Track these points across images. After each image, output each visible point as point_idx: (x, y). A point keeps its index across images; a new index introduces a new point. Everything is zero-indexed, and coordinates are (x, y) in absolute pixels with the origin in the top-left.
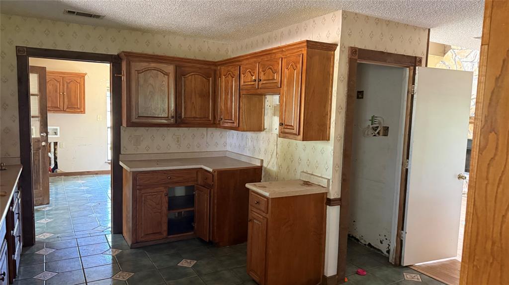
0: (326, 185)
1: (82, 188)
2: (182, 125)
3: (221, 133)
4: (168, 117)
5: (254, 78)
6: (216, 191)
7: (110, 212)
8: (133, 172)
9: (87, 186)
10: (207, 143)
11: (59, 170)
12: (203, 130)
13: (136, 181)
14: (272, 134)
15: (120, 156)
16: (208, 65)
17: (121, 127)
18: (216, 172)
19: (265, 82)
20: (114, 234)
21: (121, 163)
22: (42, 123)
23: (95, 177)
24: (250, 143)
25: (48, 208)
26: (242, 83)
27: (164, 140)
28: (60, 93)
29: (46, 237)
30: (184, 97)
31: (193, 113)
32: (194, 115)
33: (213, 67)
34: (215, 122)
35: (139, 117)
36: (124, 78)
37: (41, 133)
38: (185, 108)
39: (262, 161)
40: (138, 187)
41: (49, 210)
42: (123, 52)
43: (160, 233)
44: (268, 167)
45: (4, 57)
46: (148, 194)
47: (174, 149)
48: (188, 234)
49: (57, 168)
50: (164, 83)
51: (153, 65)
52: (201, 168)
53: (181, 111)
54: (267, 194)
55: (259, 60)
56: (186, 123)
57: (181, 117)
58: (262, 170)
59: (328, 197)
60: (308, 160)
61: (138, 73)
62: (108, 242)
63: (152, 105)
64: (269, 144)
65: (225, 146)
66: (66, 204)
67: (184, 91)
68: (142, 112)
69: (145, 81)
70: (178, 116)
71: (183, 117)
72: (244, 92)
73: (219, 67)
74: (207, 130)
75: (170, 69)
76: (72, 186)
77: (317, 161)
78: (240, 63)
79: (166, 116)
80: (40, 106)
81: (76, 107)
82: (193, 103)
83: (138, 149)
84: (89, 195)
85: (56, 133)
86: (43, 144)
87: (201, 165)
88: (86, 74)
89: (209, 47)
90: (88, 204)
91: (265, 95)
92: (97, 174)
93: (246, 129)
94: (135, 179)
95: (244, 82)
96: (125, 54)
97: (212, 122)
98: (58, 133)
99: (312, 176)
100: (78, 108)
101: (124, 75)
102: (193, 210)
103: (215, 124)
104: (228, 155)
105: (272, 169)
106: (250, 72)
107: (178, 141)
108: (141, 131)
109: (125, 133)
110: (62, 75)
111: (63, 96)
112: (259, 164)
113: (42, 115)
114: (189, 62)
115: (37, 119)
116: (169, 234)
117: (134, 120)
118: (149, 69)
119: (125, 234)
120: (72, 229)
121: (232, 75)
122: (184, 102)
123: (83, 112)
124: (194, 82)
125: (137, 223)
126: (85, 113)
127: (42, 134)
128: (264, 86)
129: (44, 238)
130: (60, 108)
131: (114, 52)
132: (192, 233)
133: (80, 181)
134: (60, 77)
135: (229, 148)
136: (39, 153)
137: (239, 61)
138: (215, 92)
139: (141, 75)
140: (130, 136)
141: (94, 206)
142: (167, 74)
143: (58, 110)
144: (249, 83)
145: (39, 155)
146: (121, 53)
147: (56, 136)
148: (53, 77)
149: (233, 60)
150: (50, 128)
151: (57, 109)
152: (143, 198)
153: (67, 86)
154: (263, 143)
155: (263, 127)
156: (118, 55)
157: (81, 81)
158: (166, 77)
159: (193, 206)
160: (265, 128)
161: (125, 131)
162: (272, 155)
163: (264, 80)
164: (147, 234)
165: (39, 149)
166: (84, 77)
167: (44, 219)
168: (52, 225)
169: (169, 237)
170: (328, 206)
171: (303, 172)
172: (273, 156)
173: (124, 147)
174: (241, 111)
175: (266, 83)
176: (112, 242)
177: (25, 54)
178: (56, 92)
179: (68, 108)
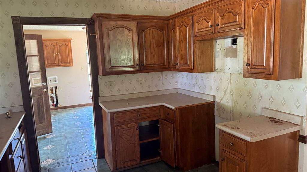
0: (300, 122)
1: (74, 118)
2: (144, 71)
3: (173, 75)
4: (134, 66)
5: (209, 24)
6: (178, 125)
7: (95, 138)
8: (111, 113)
9: (78, 116)
10: (163, 83)
11: (59, 105)
12: (159, 74)
13: (114, 119)
14: (224, 73)
15: (99, 98)
16: (162, 20)
17: (99, 76)
18: (178, 109)
19: (223, 26)
20: (99, 158)
21: (100, 104)
22: (42, 76)
23: (83, 109)
24: (199, 82)
25: (51, 136)
26: (196, 30)
27: (130, 83)
28: (55, 54)
29: (49, 163)
30: (145, 49)
31: (153, 60)
32: (153, 62)
33: (166, 22)
34: (170, 67)
35: (111, 67)
36: (97, 36)
37: (43, 82)
38: (146, 57)
39: (214, 97)
40: (115, 124)
41: (53, 138)
42: (95, 14)
43: (134, 160)
44: (222, 102)
45: (3, 26)
46: (124, 130)
47: (139, 90)
48: (156, 159)
49: (58, 104)
50: (129, 38)
51: (120, 23)
52: (163, 105)
53: (143, 59)
54: (248, 138)
55: (215, 7)
56: (147, 70)
57: (143, 64)
58: (214, 104)
59: (300, 134)
60: (271, 97)
61: (108, 31)
62: (95, 167)
63: (120, 57)
64: (221, 83)
65: (176, 84)
66: (64, 132)
67: (145, 43)
68: (114, 63)
69: (115, 37)
70: (141, 64)
71: (145, 64)
72: (198, 39)
73: (171, 21)
74: (162, 73)
75: (133, 25)
76: (68, 116)
77: (284, 99)
78: (192, 14)
79: (133, 64)
80: (40, 63)
81: (67, 62)
82: (152, 52)
83: (112, 92)
84: (80, 123)
85: (55, 81)
86: (45, 90)
87: (163, 102)
88: (71, 39)
89: (160, 7)
90: (79, 131)
91: (215, 40)
92: (84, 106)
93: (200, 71)
94: (112, 118)
95: (198, 30)
96: (97, 15)
97: (167, 67)
98: (57, 81)
99: (279, 113)
100: (68, 63)
101: (97, 34)
102: (159, 140)
103: (169, 68)
104: (179, 91)
105: (227, 104)
106: (205, 19)
107: (141, 84)
108: (113, 78)
109: (102, 80)
110: (56, 41)
111: (58, 55)
112: (211, 99)
113: (42, 70)
114: (147, 19)
115: (39, 73)
116: (141, 160)
117: (108, 69)
118: (117, 27)
119: (107, 159)
120: (68, 155)
121: (185, 25)
122: (145, 52)
123: (71, 65)
124: (151, 34)
125: (117, 154)
126: (73, 66)
127: (43, 84)
128: (221, 29)
129: (48, 164)
130: (56, 64)
131: (88, 16)
132: (159, 157)
133: (73, 112)
134: (55, 42)
135: (179, 86)
136: (42, 98)
137: (192, 12)
138: (168, 42)
139: (111, 32)
140: (106, 82)
141: (83, 132)
142: (131, 30)
143: (55, 65)
144: (204, 30)
145: (43, 99)
146: (93, 16)
147: (56, 83)
148: (50, 43)
149: (186, 12)
150: (49, 78)
151: (53, 65)
152: (120, 134)
153: (60, 48)
154: (214, 81)
155: (214, 68)
156: (91, 18)
157: (69, 44)
158: (131, 32)
159: (158, 136)
160: (216, 68)
161: (101, 79)
162: (225, 92)
163: (222, 24)
164: (125, 162)
165: (42, 94)
166: (70, 41)
167: (48, 146)
168: (54, 151)
169: (142, 162)
170: (300, 143)
171: (265, 108)
172: (227, 93)
173: (102, 91)
174: (195, 55)
175: (225, 27)
176: (98, 166)
177: (19, 23)
178: (53, 52)
179: (62, 63)
